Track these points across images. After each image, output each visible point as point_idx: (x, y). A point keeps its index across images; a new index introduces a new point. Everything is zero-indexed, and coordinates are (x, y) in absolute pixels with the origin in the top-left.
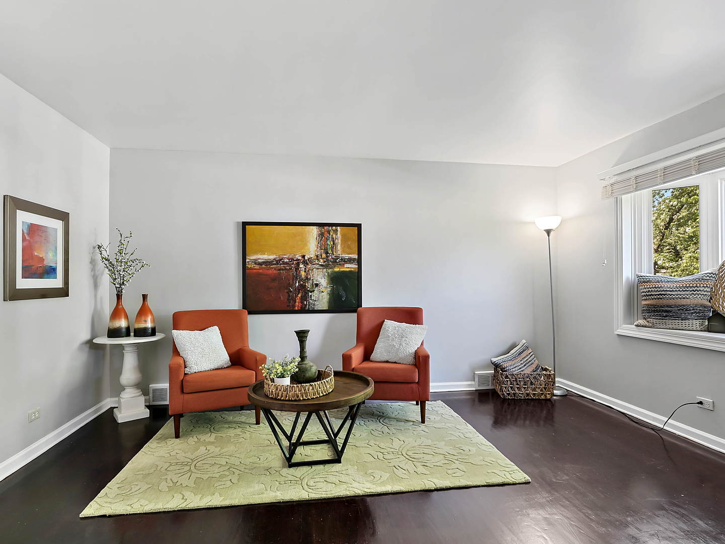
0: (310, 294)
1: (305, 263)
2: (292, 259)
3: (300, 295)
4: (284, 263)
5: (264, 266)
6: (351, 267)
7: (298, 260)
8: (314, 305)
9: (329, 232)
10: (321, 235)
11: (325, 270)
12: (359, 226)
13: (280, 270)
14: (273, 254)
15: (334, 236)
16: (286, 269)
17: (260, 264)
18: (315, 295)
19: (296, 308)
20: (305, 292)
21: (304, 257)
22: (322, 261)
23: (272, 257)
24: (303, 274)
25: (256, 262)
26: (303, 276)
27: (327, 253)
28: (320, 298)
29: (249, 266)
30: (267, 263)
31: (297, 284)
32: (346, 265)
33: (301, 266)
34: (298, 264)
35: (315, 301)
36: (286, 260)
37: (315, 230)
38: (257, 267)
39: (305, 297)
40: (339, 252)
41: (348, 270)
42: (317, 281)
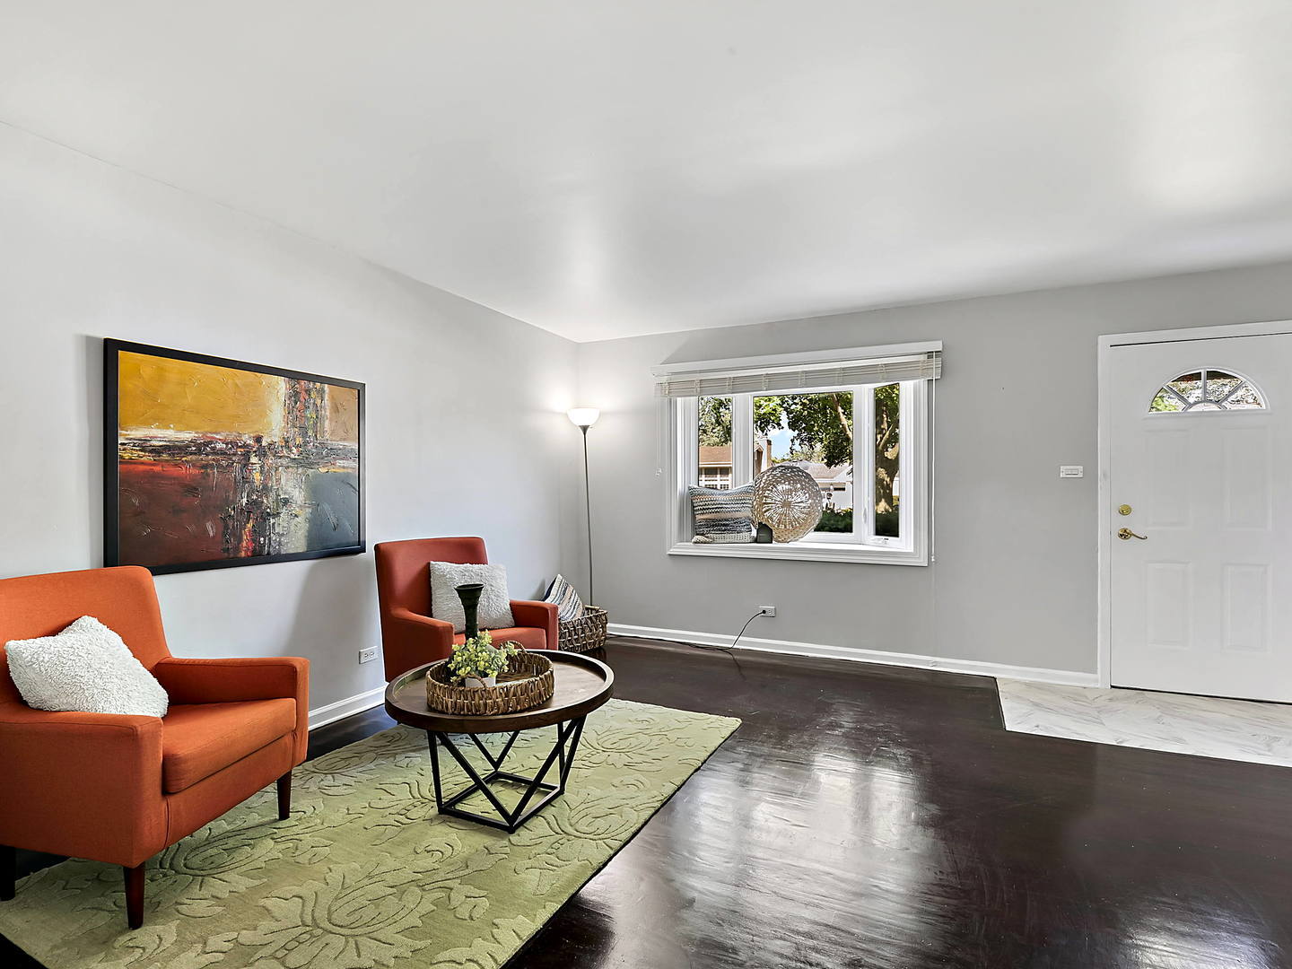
0: (272, 521)
1: (262, 453)
2: (234, 444)
3: (250, 525)
4: (215, 452)
5: (165, 456)
6: (345, 466)
7: (245, 446)
8: (280, 544)
9: (308, 391)
10: (295, 395)
11: (300, 470)
12: (360, 389)
13: (205, 467)
14: (188, 428)
15: (319, 401)
16: (219, 466)
17: (156, 451)
18: (281, 524)
19: (243, 554)
20: (262, 517)
21: (258, 439)
22: (295, 450)
23: (187, 436)
24: (257, 477)
25: (143, 445)
26: (257, 483)
27: (305, 435)
28: (292, 528)
29: (126, 456)
30: (175, 449)
31: (245, 500)
32: (340, 463)
33: (254, 459)
34: (246, 456)
35: (283, 534)
36: (220, 446)
37: (281, 384)
38: (148, 458)
39: (260, 531)
40: (327, 436)
41: (341, 471)
42: (285, 493)
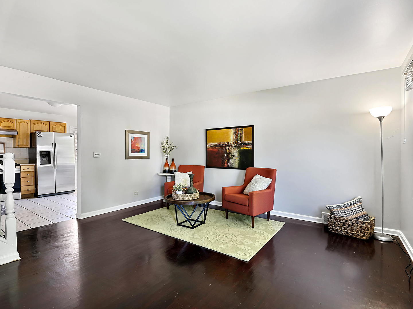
0: (231, 160)
1: (229, 146)
2: (224, 144)
3: (226, 161)
4: (221, 146)
5: (213, 148)
6: (249, 147)
7: (226, 144)
8: (232, 165)
9: (239, 131)
10: (235, 132)
11: (237, 149)
12: (253, 127)
13: (219, 149)
14: (216, 142)
15: (241, 132)
16: (221, 149)
17: (212, 147)
18: (232, 161)
19: (225, 166)
20: (229, 159)
21: (228, 143)
22: (235, 144)
23: (216, 144)
24: (228, 150)
25: (210, 146)
26: (228, 152)
27: (238, 141)
28: (235, 162)
29: (208, 148)
30: (214, 146)
31: (225, 156)
32: (247, 147)
33: (227, 147)
34: (226, 146)
35: (233, 163)
37: (232, 130)
38: (211, 148)
39: (228, 162)
40: (243, 140)
41: (247, 149)
42: (233, 154)
